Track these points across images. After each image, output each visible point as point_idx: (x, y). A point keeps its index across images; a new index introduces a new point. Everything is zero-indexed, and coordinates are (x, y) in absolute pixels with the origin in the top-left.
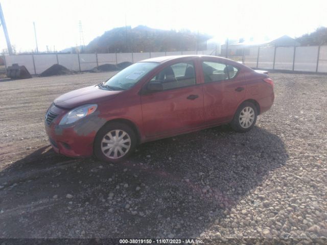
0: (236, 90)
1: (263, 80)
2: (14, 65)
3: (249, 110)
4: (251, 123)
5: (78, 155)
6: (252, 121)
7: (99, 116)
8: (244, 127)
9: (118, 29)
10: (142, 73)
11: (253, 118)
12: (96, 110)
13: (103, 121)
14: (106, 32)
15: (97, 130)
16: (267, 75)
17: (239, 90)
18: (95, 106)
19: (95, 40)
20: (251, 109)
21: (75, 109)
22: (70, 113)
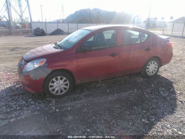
0: (145, 50)
1: (165, 43)
2: (37, 28)
3: (154, 64)
4: (154, 73)
5: (33, 92)
6: (156, 72)
7: (46, 67)
8: (149, 75)
9: (83, 10)
10: (79, 38)
11: (156, 70)
12: (46, 63)
13: (50, 70)
14: (76, 12)
15: (45, 76)
16: (169, 40)
17: (148, 50)
18: (45, 60)
19: (70, 16)
20: (156, 63)
21: (32, 61)
22: (29, 64)
